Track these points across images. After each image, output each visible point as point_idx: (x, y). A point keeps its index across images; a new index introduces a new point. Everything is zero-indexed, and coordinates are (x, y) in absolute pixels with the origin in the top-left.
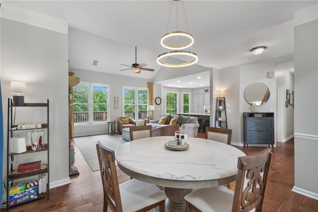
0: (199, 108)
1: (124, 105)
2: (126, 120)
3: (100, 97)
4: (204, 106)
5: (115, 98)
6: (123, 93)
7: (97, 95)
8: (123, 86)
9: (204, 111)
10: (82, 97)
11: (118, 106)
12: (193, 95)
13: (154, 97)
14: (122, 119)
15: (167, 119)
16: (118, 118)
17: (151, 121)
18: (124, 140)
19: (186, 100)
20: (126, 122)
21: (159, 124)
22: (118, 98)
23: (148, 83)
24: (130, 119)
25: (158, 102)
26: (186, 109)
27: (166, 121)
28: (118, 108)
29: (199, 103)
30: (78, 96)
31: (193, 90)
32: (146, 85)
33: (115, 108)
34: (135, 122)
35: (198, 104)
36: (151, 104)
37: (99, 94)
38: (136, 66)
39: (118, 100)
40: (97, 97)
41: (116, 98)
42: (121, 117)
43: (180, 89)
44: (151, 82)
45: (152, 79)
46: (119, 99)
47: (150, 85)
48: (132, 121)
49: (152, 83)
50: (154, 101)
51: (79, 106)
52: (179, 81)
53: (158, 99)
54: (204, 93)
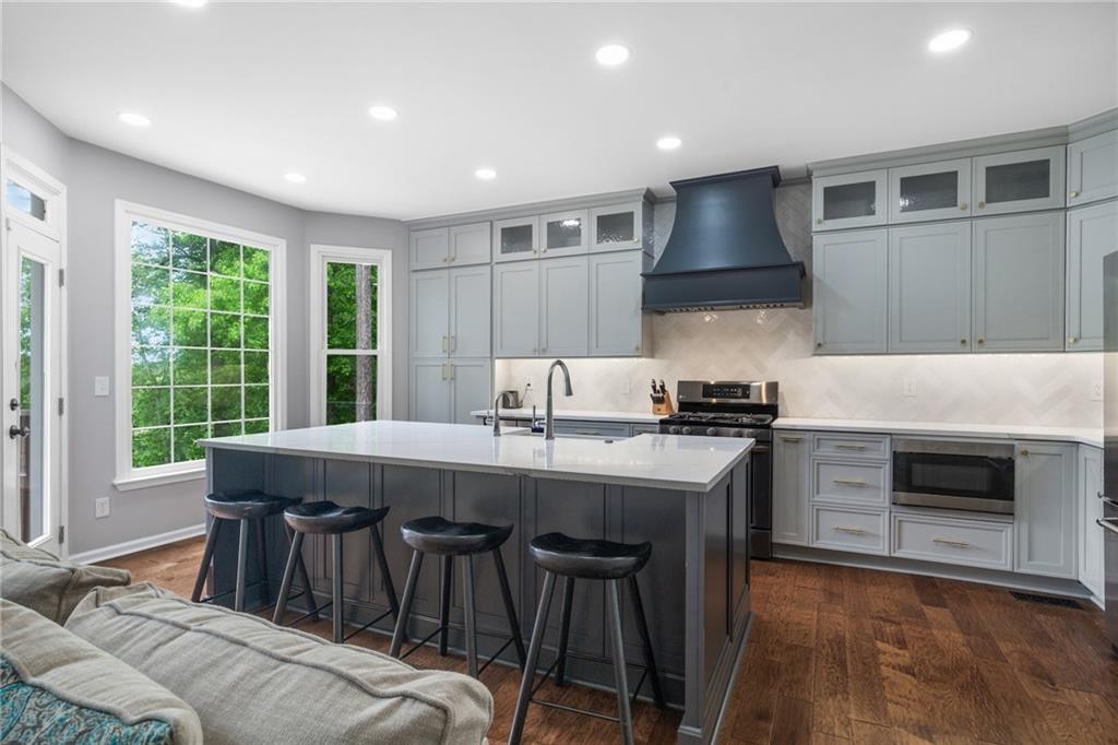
4: (498, 363)
9: (499, 400)
12: (409, 272)
29: (455, 338)
35: (452, 345)
43: (302, 220)
54: (499, 256)
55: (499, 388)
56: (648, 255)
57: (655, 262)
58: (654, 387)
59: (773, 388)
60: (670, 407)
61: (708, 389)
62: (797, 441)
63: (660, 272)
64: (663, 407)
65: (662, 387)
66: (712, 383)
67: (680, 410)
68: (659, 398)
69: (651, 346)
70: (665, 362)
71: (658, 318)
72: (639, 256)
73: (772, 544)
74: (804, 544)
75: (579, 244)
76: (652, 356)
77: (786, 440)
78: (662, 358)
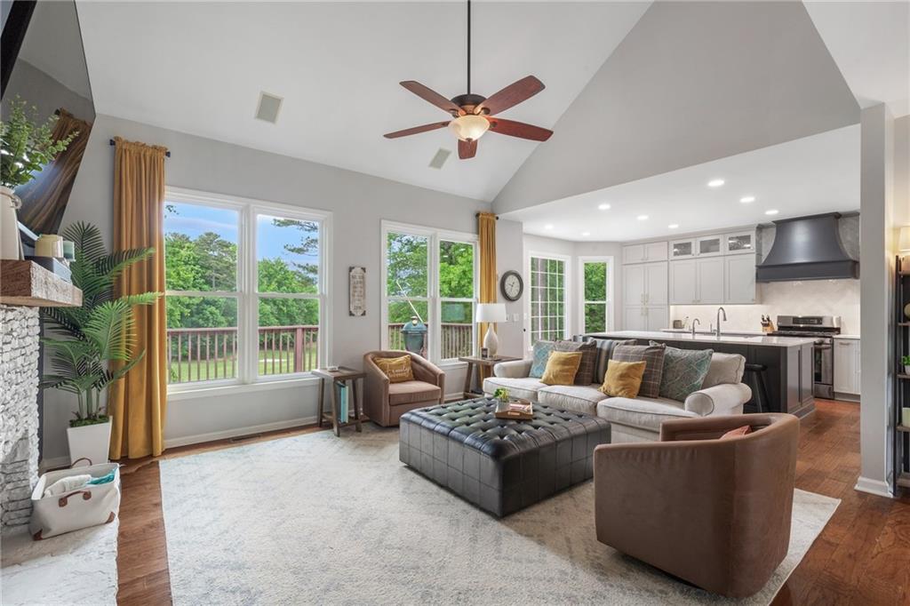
0: (647, 314)
1: (388, 301)
2: (400, 365)
3: (276, 282)
4: (672, 307)
5: (351, 269)
6: (385, 253)
7: (270, 277)
8: (382, 221)
9: (671, 324)
10: (225, 282)
11: (364, 306)
12: (622, 265)
13: (499, 272)
14: (384, 361)
15: (582, 360)
16: (365, 356)
17: (504, 369)
18: (410, 467)
19: (595, 287)
20: (399, 373)
21: (548, 382)
22: (364, 269)
23: (478, 215)
24: (413, 360)
25: (512, 290)
26: (595, 316)
27: (579, 371)
28: (364, 314)
29: (648, 296)
30: (214, 280)
31: (622, 246)
32: (470, 222)
33: (351, 314)
34: (441, 376)
35: (646, 299)
36: (489, 298)
37: (276, 272)
38: (469, 107)
39: (363, 277)
40: (271, 283)
41: (357, 272)
42: (378, 350)
43: (576, 246)
44: (489, 211)
45: (492, 199)
46: (367, 275)
47: (485, 223)
48: (425, 366)
49: (493, 214)
50: (498, 283)
51: (217, 308)
52: (604, 207)
53: (511, 280)
54: (672, 257)
55: (672, 319)
56: (759, 255)
57: (763, 260)
58: (763, 319)
59: (839, 320)
60: (772, 328)
61: (796, 320)
62: (848, 344)
63: (766, 264)
64: (769, 328)
65: (768, 319)
66: (800, 316)
67: (779, 329)
68: (766, 323)
69: (760, 299)
70: (769, 306)
71: (764, 285)
72: (754, 256)
73: (834, 393)
74: (853, 393)
75: (718, 250)
76: (761, 303)
77: (842, 344)
78: (767, 304)
